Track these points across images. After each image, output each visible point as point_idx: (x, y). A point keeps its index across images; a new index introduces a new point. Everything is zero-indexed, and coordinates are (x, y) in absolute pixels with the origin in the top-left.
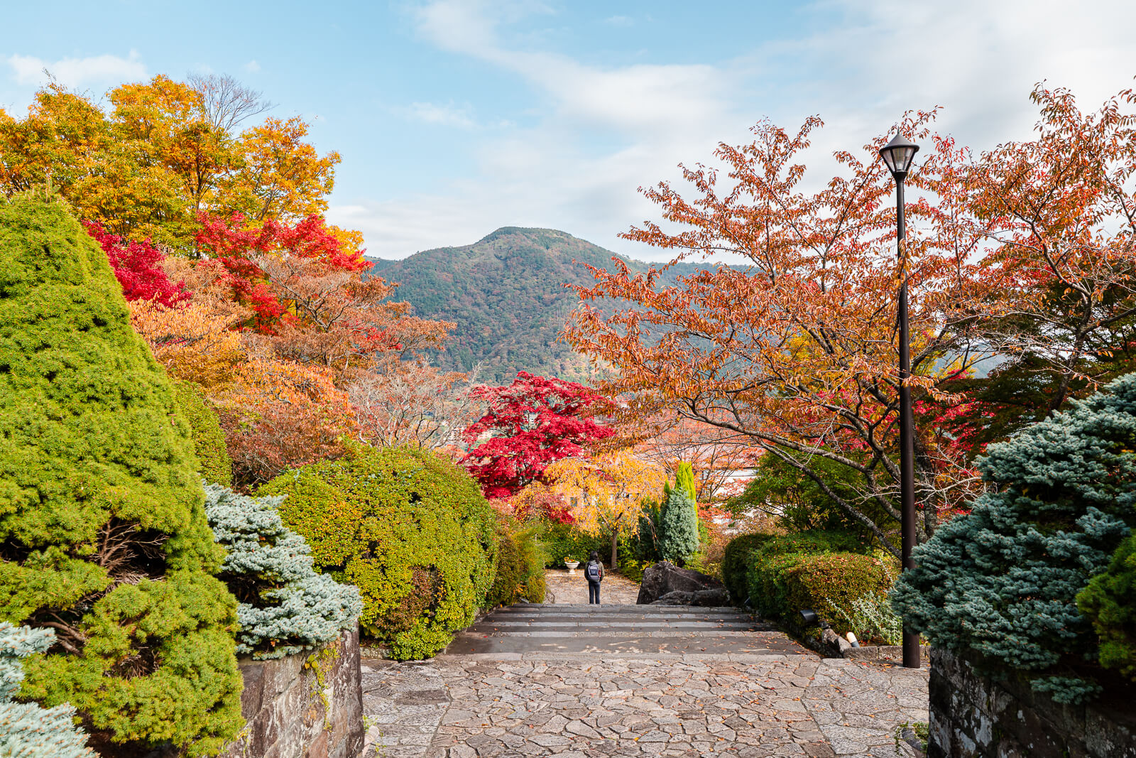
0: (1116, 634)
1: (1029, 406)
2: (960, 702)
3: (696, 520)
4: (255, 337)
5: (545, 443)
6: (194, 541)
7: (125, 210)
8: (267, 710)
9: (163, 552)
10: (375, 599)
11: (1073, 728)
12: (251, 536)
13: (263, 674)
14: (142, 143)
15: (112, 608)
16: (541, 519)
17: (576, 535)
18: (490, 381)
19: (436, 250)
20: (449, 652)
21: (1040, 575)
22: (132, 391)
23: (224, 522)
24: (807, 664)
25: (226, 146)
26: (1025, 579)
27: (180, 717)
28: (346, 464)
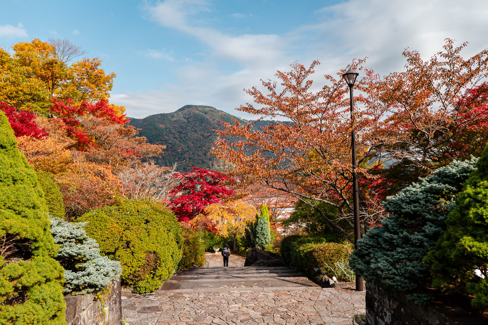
0: (438, 275)
1: (405, 180)
2: (378, 305)
3: (269, 230)
4: (77, 152)
5: (204, 197)
6: (44, 243)
7: (19, 97)
8: (78, 318)
9: (30, 248)
10: (129, 266)
11: (423, 315)
12: (72, 240)
13: (76, 301)
14: (27, 67)
15: (5, 274)
16: (202, 231)
17: (218, 237)
18: (181, 170)
19: (158, 115)
20: (162, 289)
21: (408, 251)
22: (17, 177)
23: (60, 234)
24: (316, 290)
25: (65, 70)
26: (402, 252)
27: (36, 322)
28: (117, 207)
